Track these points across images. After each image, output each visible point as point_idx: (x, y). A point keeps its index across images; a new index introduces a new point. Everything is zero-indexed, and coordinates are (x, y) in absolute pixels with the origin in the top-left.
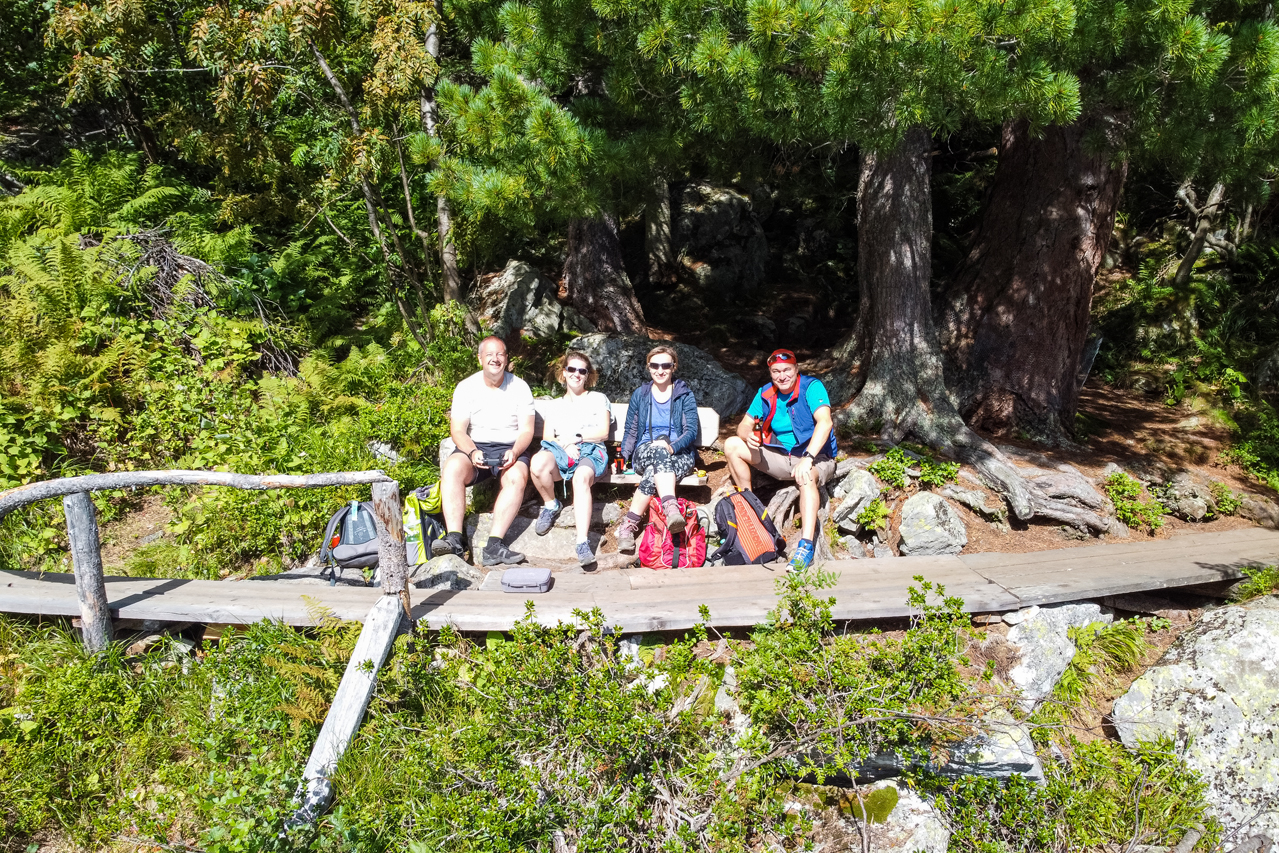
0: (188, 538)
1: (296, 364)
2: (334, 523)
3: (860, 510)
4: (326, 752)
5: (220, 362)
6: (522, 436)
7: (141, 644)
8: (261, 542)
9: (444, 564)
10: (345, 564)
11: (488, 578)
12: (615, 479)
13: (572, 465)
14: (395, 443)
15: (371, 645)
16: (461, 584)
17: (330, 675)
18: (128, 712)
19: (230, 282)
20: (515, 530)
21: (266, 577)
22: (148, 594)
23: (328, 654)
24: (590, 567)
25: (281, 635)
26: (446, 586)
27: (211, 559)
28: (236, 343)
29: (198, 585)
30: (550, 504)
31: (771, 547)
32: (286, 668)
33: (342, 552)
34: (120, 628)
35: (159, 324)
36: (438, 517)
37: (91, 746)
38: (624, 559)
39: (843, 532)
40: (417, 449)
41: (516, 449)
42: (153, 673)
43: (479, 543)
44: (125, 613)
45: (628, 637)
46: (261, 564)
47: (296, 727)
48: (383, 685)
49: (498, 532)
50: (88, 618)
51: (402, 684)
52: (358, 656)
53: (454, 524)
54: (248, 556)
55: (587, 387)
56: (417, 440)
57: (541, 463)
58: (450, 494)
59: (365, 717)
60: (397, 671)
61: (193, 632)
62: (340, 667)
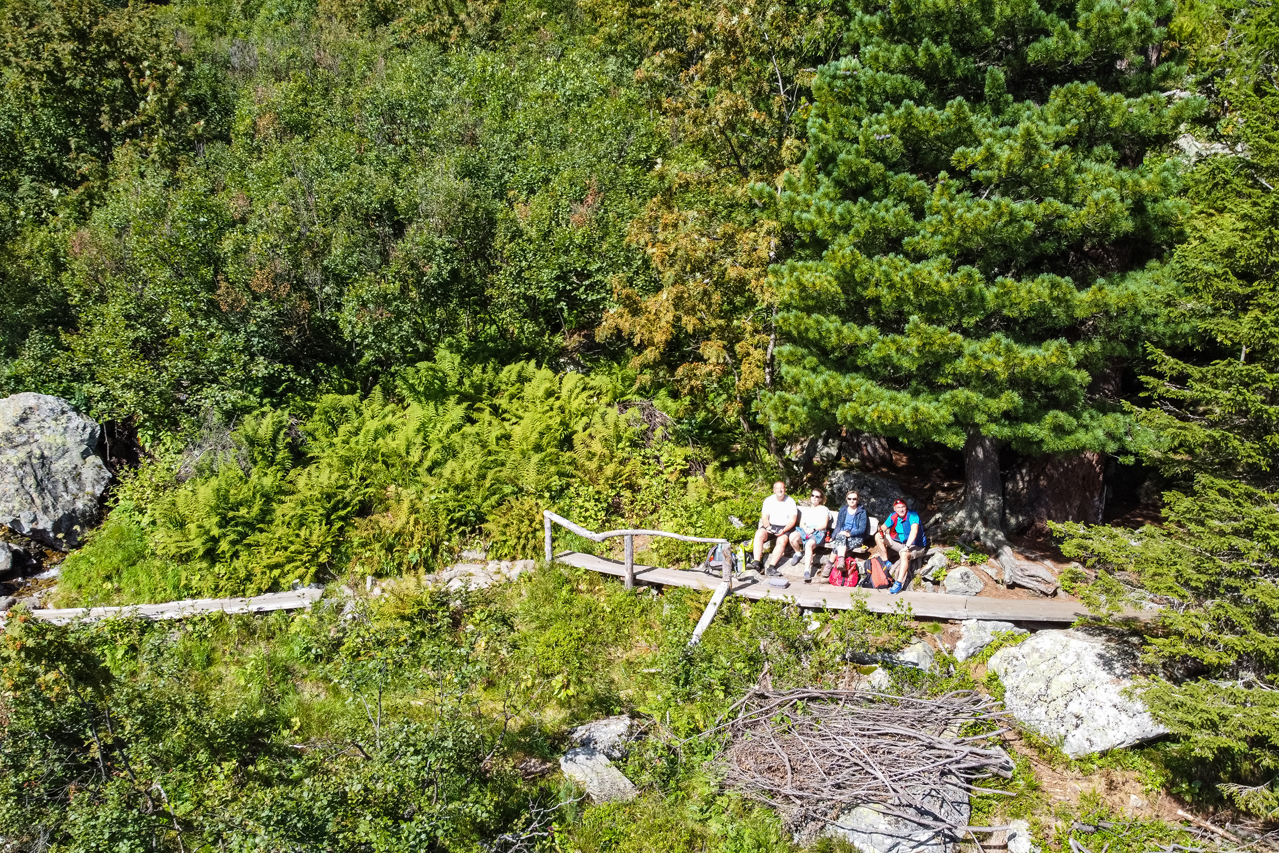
0: (657, 550)
1: (704, 468)
2: (712, 551)
3: (933, 571)
4: (700, 629)
5: (671, 469)
6: (789, 523)
7: (642, 589)
8: (684, 556)
9: (750, 573)
10: (714, 568)
11: (766, 581)
12: (826, 546)
13: (807, 538)
14: (741, 518)
15: (717, 598)
16: (755, 582)
17: (702, 606)
18: (637, 610)
19: (678, 427)
20: (781, 562)
21: (684, 570)
22: (645, 571)
23: (703, 599)
24: (808, 581)
25: (688, 591)
26: (749, 582)
27: (665, 560)
28: (679, 461)
29: (660, 569)
30: (798, 554)
31: (887, 583)
32: (689, 603)
33: (713, 564)
34: (637, 583)
35: (648, 450)
36: (751, 553)
37: (626, 620)
38: (824, 580)
39: (925, 580)
40: (750, 522)
41: (785, 529)
42: (645, 599)
43: (767, 566)
44: (638, 577)
45: (809, 608)
46: (682, 565)
47: (691, 621)
48: (720, 612)
49: (773, 563)
50: (627, 578)
51: (725, 611)
52: (712, 601)
53: (757, 557)
54: (678, 561)
55: (821, 503)
56: (750, 517)
57: (794, 537)
58: (757, 545)
59: (713, 621)
60: (724, 608)
61: (659, 587)
62: (706, 604)
